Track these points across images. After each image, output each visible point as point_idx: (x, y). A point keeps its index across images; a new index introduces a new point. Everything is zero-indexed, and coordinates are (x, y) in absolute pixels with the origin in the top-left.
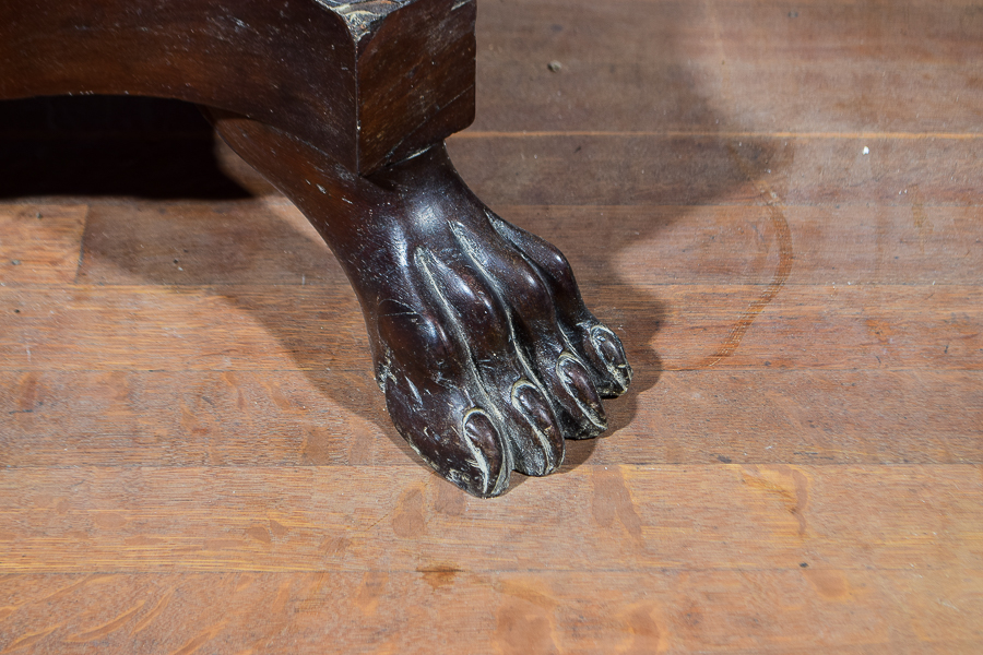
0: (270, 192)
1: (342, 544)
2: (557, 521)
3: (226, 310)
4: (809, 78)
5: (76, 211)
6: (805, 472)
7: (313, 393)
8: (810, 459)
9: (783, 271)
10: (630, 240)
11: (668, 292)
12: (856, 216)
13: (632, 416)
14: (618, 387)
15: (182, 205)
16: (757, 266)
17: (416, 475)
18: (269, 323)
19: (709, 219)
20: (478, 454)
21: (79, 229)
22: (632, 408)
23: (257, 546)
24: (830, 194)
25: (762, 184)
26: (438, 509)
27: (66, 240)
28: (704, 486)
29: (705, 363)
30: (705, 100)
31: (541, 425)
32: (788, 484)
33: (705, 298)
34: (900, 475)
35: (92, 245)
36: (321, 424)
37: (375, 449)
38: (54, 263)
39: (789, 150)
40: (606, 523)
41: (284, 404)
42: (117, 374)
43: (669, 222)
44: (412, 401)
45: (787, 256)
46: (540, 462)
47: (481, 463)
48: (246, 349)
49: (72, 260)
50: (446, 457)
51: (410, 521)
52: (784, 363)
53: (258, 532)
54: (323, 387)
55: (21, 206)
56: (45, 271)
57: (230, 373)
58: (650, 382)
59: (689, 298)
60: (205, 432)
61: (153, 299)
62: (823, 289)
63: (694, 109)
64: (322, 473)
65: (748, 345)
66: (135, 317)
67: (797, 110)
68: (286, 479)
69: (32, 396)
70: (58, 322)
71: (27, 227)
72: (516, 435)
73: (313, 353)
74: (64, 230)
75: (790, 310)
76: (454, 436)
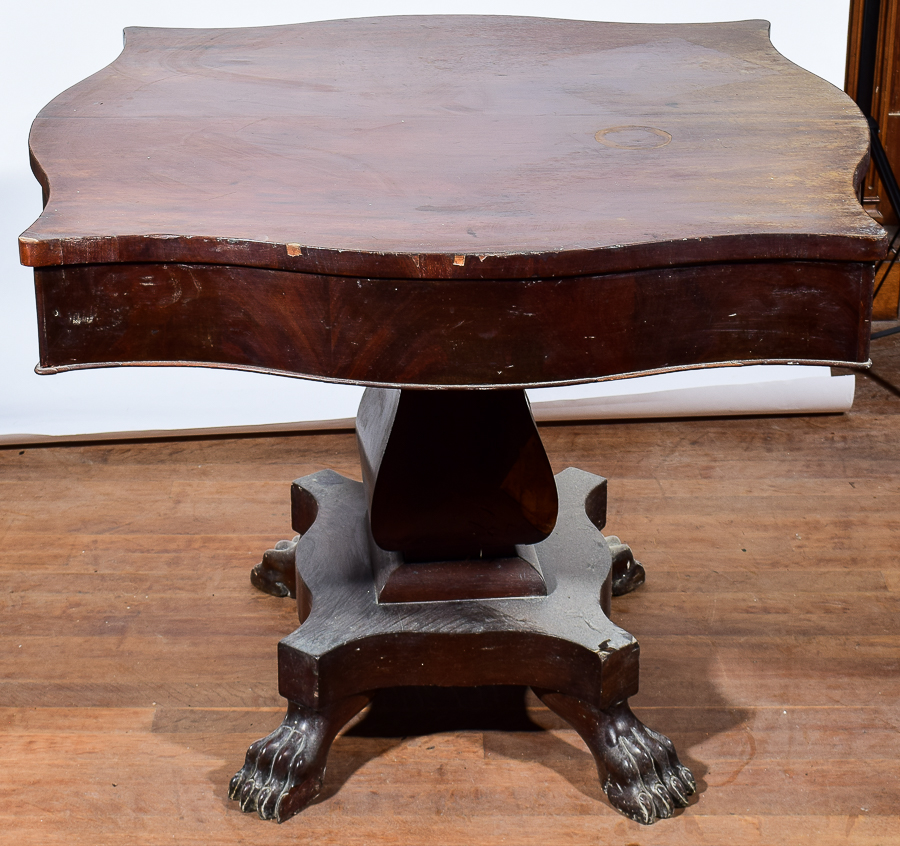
1: (598, 838)
2: (673, 832)
3: (543, 768)
4: (762, 686)
5: (479, 735)
6: (762, 818)
7: (580, 794)
8: (764, 814)
9: (752, 755)
10: (693, 744)
11: (707, 762)
12: (782, 736)
13: (697, 801)
14: (692, 791)
16: (742, 753)
17: (620, 818)
18: (560, 772)
19: (722, 737)
20: (644, 808)
21: (481, 741)
22: (698, 798)
23: (569, 838)
24: (771, 728)
25: (744, 725)
26: (630, 828)
27: (477, 745)
28: (724, 822)
29: (723, 784)
30: (719, 695)
31: (666, 799)
32: (756, 821)
33: (723, 764)
34: (797, 818)
35: (486, 747)
36: (584, 803)
37: (605, 811)
38: (474, 752)
39: (753, 713)
40: (690, 833)
41: (571, 798)
42: (507, 788)
43: (707, 738)
44: (619, 792)
45: (753, 749)
46: (665, 813)
47: (645, 812)
48: (552, 780)
49: (481, 752)
50: (632, 811)
51: (620, 831)
52: (754, 784)
53: (568, 835)
54: (583, 792)
55: (457, 733)
56: (472, 755)
57: (548, 788)
58: (703, 790)
59: (716, 764)
60: (543, 805)
61: (514, 764)
62: (768, 760)
63: (715, 700)
64: (587, 818)
65: (740, 778)
66: (509, 770)
67: (757, 698)
68: (575, 820)
69: (477, 794)
70: (481, 772)
71: (461, 741)
72: (657, 803)
73: (578, 781)
74: (476, 741)
75: (755, 768)
76: (635, 802)
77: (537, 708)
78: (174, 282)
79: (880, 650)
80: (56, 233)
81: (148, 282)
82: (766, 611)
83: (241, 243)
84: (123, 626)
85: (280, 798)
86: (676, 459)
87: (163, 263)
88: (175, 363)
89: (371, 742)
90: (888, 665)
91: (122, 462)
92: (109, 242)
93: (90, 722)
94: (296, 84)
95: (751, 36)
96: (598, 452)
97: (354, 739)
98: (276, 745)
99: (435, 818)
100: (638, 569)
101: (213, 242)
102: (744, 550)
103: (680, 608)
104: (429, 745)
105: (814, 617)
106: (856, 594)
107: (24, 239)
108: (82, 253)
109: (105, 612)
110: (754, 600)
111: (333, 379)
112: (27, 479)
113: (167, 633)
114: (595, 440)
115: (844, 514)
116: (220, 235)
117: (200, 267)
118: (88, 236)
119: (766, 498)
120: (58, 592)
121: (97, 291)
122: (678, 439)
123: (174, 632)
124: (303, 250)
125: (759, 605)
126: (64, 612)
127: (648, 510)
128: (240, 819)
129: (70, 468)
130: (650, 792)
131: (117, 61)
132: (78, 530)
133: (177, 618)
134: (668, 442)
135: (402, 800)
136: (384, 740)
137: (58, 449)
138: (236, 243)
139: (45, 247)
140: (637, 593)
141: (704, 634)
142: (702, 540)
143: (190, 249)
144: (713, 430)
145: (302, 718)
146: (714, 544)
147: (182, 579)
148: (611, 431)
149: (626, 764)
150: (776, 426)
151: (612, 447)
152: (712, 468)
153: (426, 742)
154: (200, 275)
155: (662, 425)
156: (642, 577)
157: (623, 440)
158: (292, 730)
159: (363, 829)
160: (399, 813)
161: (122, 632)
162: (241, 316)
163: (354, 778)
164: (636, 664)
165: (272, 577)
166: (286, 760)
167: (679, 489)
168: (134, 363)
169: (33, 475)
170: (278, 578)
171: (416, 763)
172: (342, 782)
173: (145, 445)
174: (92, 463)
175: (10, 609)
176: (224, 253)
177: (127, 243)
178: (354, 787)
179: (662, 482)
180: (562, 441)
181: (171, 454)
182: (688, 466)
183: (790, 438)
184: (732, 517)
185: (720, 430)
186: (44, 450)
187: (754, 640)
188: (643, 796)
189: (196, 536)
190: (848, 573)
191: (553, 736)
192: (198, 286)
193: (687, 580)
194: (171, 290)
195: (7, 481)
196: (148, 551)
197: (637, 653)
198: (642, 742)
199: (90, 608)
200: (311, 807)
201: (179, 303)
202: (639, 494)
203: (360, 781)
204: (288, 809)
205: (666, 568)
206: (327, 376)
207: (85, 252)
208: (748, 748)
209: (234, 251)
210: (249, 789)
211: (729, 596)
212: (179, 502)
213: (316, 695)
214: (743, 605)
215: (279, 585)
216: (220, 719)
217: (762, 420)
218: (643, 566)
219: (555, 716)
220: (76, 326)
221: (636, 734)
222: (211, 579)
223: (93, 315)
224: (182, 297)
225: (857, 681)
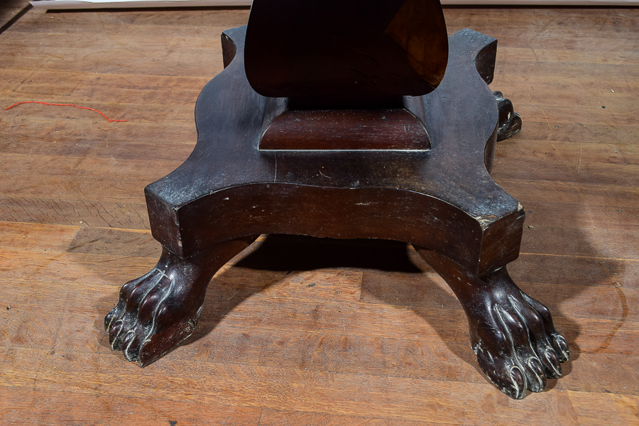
0: (428, 270)
1: (464, 414)
2: (545, 411)
3: (415, 316)
4: (628, 237)
5: (359, 273)
7: (449, 352)
9: (624, 315)
10: (564, 298)
11: (581, 321)
13: (570, 371)
14: (565, 359)
15: (397, 273)
16: (614, 313)
17: (489, 388)
18: (431, 322)
19: (594, 292)
20: (514, 383)
21: (360, 281)
22: (570, 367)
23: (432, 412)
25: (614, 279)
26: (499, 403)
27: (355, 285)
28: (600, 401)
29: (597, 351)
30: (588, 244)
31: (539, 374)
32: (634, 404)
33: (595, 324)
35: (365, 287)
36: (453, 364)
37: (473, 376)
38: (352, 293)
39: (623, 266)
40: (564, 414)
41: (439, 355)
42: (377, 339)
43: (579, 292)
44: (490, 360)
45: (625, 309)
46: (537, 387)
47: (516, 386)
48: (423, 332)
49: (358, 293)
50: (502, 382)
51: (488, 407)
52: (628, 353)
53: (432, 406)
54: (452, 350)
55: (339, 270)
56: (349, 296)
57: (418, 341)
58: (576, 357)
59: (589, 323)
60: (410, 364)
61: (388, 309)
63: (585, 248)
64: (454, 384)
65: (613, 344)
66: (382, 317)
67: (625, 250)
68: (441, 386)
69: (346, 345)
70: (354, 317)
72: (529, 376)
73: (448, 336)
74: (356, 280)
75: (629, 331)
76: (506, 376)
82: (626, 161)
86: (546, 35)
91: (144, 23)
93: (20, 237)
96: (488, 27)
99: (299, 372)
100: (516, 119)
102: (604, 107)
103: (551, 155)
104: (310, 282)
109: (80, 135)
110: (613, 150)
112: (72, 32)
113: (120, 156)
119: (619, 66)
120: (52, 117)
122: (548, 20)
123: (126, 155)
125: (619, 155)
127: (525, 71)
128: (107, 358)
129: (106, 26)
130: (524, 365)
134: (541, 22)
135: (270, 346)
140: (514, 140)
141: (573, 181)
142: (568, 97)
144: (574, 15)
146: (578, 101)
147: (150, 110)
150: (622, 14)
151: (498, 24)
152: (575, 42)
155: (536, 10)
156: (519, 127)
159: (222, 382)
160: (264, 364)
163: (230, 316)
167: (550, 57)
169: (78, 29)
171: (294, 302)
172: (218, 320)
173: (164, 12)
174: (122, 23)
178: (229, 328)
179: (536, 50)
181: (179, 19)
182: (556, 39)
183: (633, 23)
184: (592, 80)
185: (580, 15)
187: (618, 188)
188: (514, 369)
191: (430, 280)
193: (557, 130)
200: (180, 348)
203: (235, 320)
204: (153, 353)
205: (539, 120)
208: (620, 308)
210: (117, 330)
211: (594, 146)
214: (606, 155)
216: (131, 241)
217: (611, 10)
218: (521, 117)
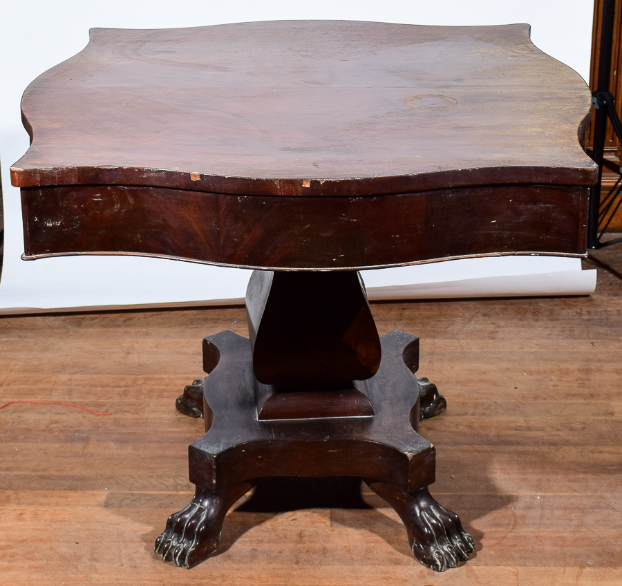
0: (379, 506)
1: (406, 581)
2: (458, 577)
3: (370, 533)
4: (524, 480)
5: (328, 511)
6: (519, 568)
7: (395, 551)
8: (520, 565)
9: (515, 526)
10: (474, 518)
11: (484, 530)
12: (536, 513)
14: (472, 549)
15: (354, 510)
16: (508, 525)
17: (421, 568)
18: (382, 536)
19: (495, 513)
20: (438, 561)
21: (329, 516)
22: (475, 555)
23: (385, 581)
24: (528, 508)
25: (509, 506)
26: (428, 574)
27: (326, 518)
28: (493, 570)
29: (494, 545)
30: (494, 485)
31: (453, 555)
32: (515, 570)
33: (494, 531)
34: (543, 569)
35: (332, 519)
36: (398, 557)
37: (412, 562)
38: (324, 523)
39: (517, 498)
40: (470, 577)
41: (388, 553)
42: (345, 547)
43: (484, 515)
44: (422, 549)
45: (516, 522)
46: (453, 564)
47: (439, 563)
48: (377, 542)
49: (329, 523)
50: (430, 562)
51: (422, 576)
52: (515, 546)
53: (386, 578)
54: (397, 550)
55: (312, 510)
56: (322, 525)
57: (373, 547)
58: (480, 549)
59: (490, 531)
60: (369, 559)
61: (351, 531)
62: (525, 530)
63: (491, 488)
64: (399, 567)
65: (505, 542)
66: (347, 535)
67: (520, 488)
68: (391, 568)
69: (325, 551)
70: (328, 536)
71: (315, 515)
72: (447, 557)
73: (394, 543)
74: (325, 515)
75: (517, 534)
76: (432, 557)
77: (368, 493)
78: (115, 198)
79: (606, 456)
80: (35, 164)
81: (98, 198)
82: (529, 429)
83: (160, 171)
84: (88, 437)
85: (189, 551)
86: (472, 326)
87: (108, 185)
88: (116, 253)
89: (253, 515)
90: (611, 466)
91: (92, 326)
92: (71, 171)
93: (63, 500)
94: (204, 66)
95: (517, 35)
96: (418, 321)
97: (242, 513)
98: (187, 516)
99: (295, 566)
100: (441, 400)
101: (141, 171)
102: (516, 388)
103: (470, 427)
104: (293, 518)
105: (562, 433)
106: (592, 418)
107: (14, 169)
108: (53, 178)
109: (76, 427)
110: (520, 421)
111: (222, 264)
112: (25, 337)
113: (117, 441)
114: (417, 313)
115: (586, 364)
116: (146, 166)
117: (132, 188)
118: (57, 167)
119: (533, 353)
120: (44, 413)
121: (63, 204)
122: (474, 313)
123: (121, 441)
124: (201, 176)
125: (525, 425)
126: (47, 427)
127: (451, 360)
128: (162, 566)
129: (55, 330)
130: (443, 550)
131: (84, 51)
132: (59, 372)
133: (124, 431)
134: (467, 315)
135: (273, 555)
136: (263, 514)
137: (47, 317)
138: (157, 172)
139: (28, 174)
140: (441, 416)
141: (486, 444)
142: (487, 381)
143: (125, 176)
144: (498, 306)
145: (205, 498)
146: (495, 384)
147: (129, 405)
148: (427, 307)
149: (426, 530)
150: (542, 304)
151: (428, 318)
152: (497, 332)
153: (291, 516)
154: (133, 193)
155: (463, 303)
156: (445, 405)
157: (436, 313)
158: (198, 506)
159: (245, 573)
160: (271, 563)
161: (86, 440)
162: (160, 221)
163: (240, 539)
164: (434, 462)
165: (190, 405)
166: (193, 526)
167: (473, 346)
168: (88, 253)
169: (29, 335)
170: (194, 404)
171: (284, 530)
172: (232, 542)
173: (107, 315)
174: (70, 327)
175: (11, 424)
176: (149, 178)
177: (83, 172)
178: (241, 545)
179: (461, 341)
180: (394, 313)
181: (125, 321)
182: (480, 330)
183: (552, 312)
184: (509, 365)
185: (503, 306)
186: (38, 318)
187: (520, 448)
188: (437, 552)
189: (140, 376)
190: (587, 404)
191: (378, 512)
192: (131, 201)
193: (476, 408)
194: (113, 203)
195: (12, 339)
196: (106, 386)
197: (434, 455)
198: (438, 516)
199: (65, 424)
200: (211, 558)
201: (119, 212)
202: (445, 349)
203: (245, 542)
204: (195, 559)
205: (461, 400)
206: (218, 262)
207: (55, 177)
208: (513, 521)
209: (155, 177)
210: (168, 546)
211: (504, 418)
212: (128, 353)
213: (214, 482)
214: (513, 425)
215: (195, 409)
216: (151, 499)
217: (533, 300)
218: (446, 398)
219: (379, 499)
220: (49, 227)
221: (433, 510)
222: (148, 405)
223: (60, 220)
224: (121, 209)
225: (590, 477)
